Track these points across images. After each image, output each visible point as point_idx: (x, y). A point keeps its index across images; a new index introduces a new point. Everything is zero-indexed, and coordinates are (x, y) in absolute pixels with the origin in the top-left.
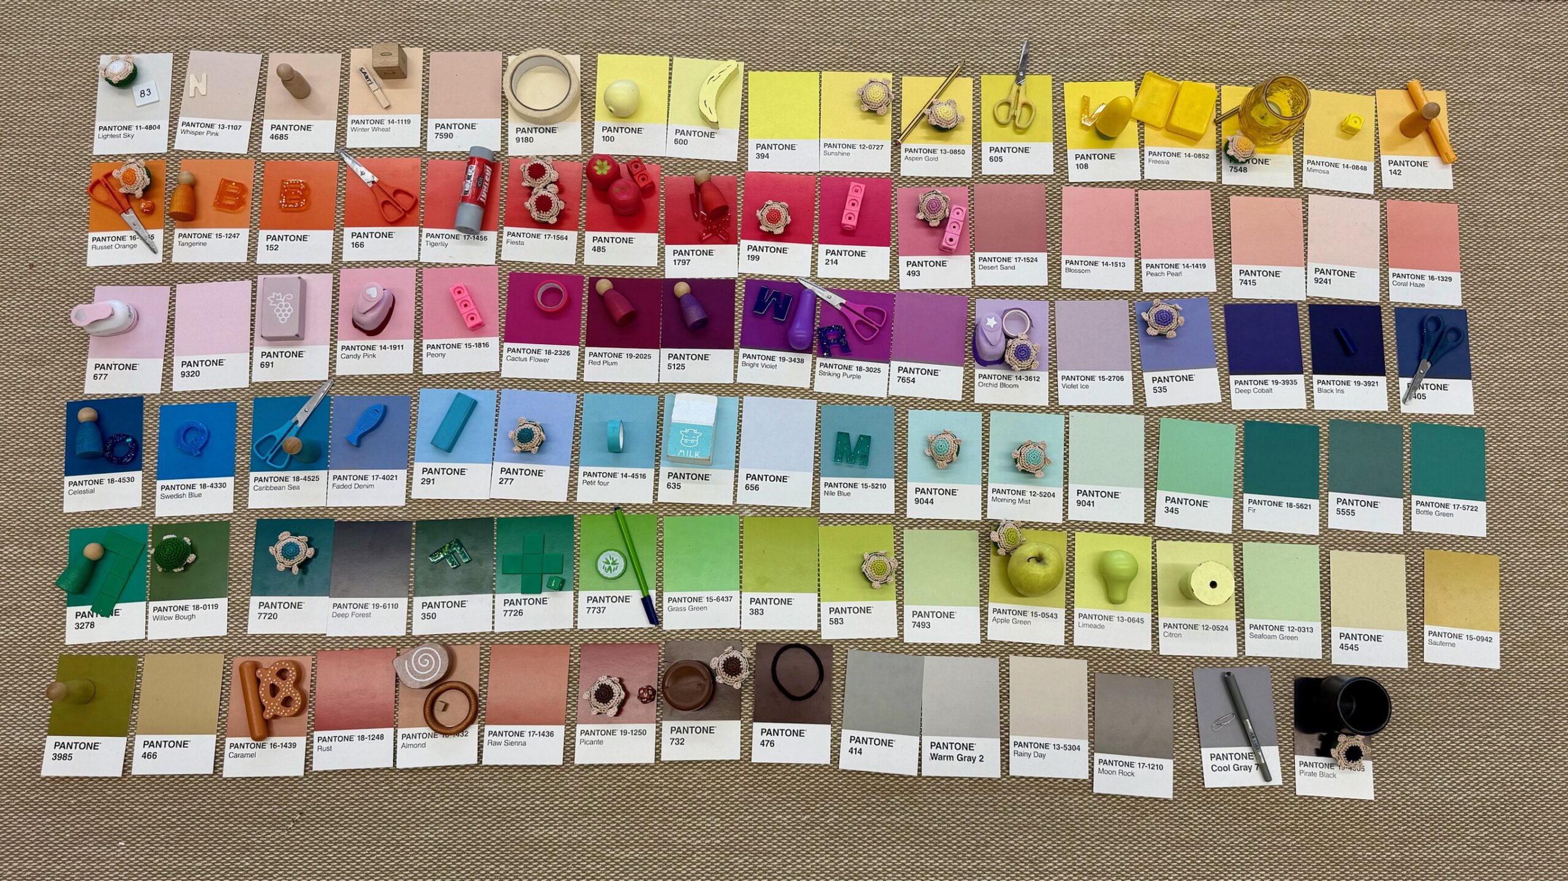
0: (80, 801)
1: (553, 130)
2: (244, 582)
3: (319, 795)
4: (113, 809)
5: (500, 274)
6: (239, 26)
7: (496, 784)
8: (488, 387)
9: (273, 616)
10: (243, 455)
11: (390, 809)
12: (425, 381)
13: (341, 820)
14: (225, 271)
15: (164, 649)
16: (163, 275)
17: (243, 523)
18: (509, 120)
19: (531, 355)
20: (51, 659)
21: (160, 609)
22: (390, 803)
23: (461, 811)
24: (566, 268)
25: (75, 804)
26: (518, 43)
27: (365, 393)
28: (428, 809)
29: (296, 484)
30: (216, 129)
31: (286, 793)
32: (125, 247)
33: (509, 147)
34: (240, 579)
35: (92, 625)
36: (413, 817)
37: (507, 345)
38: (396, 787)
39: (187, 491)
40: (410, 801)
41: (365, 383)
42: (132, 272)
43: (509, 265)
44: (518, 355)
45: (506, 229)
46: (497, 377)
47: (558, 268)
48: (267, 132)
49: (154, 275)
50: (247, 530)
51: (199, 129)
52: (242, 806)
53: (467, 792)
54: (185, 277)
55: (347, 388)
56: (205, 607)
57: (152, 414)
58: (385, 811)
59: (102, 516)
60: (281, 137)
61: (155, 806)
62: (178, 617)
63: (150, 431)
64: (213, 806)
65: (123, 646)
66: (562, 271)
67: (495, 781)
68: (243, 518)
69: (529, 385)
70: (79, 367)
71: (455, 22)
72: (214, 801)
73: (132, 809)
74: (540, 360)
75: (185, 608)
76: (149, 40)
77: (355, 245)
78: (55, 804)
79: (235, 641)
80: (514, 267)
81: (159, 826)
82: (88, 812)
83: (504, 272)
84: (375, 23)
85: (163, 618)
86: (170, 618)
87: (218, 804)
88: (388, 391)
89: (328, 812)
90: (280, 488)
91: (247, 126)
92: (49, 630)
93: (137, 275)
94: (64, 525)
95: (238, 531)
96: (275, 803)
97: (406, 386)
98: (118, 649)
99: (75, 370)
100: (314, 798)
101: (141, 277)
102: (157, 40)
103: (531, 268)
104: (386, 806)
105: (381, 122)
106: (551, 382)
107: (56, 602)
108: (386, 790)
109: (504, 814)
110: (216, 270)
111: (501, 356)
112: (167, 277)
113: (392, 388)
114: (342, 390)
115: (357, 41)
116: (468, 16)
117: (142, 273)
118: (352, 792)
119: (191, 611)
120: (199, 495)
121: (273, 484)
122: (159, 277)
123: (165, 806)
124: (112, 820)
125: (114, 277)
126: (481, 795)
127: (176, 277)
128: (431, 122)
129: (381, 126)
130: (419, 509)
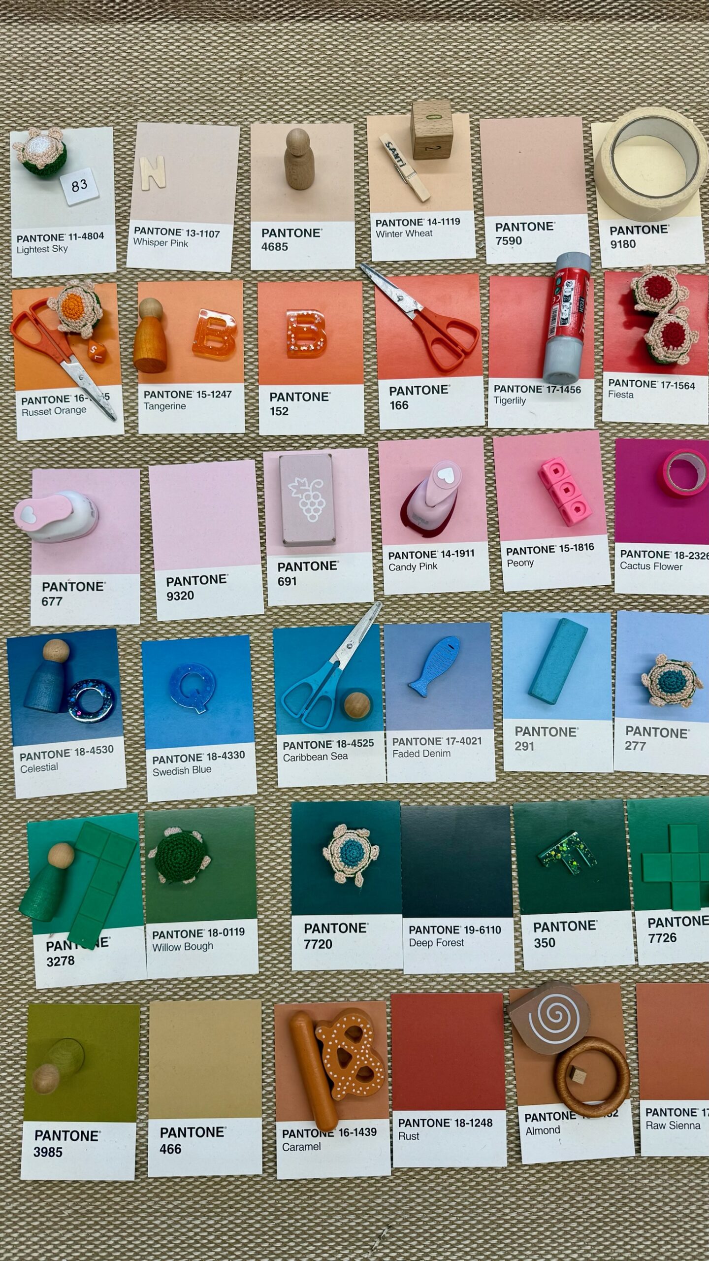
0: (76, 1212)
1: (662, 229)
2: (280, 894)
3: (412, 1200)
4: (123, 1223)
5: (601, 442)
6: (203, 85)
7: (659, 1182)
8: (596, 608)
9: (327, 944)
10: (264, 711)
11: (513, 1218)
12: (508, 602)
13: (446, 1234)
14: (215, 445)
15: (175, 994)
16: (127, 452)
17: (272, 808)
18: (600, 215)
19: (655, 560)
20: (17, 1010)
21: (162, 935)
22: (513, 1210)
23: (612, 1220)
24: (695, 431)
25: (70, 1216)
26: (602, 103)
27: (426, 619)
28: (566, 1217)
29: (341, 751)
30: (183, 237)
31: (365, 1197)
32: (69, 411)
33: (603, 254)
34: (274, 890)
35: (71, 960)
36: (547, 1229)
37: (620, 546)
38: (519, 1187)
39: (190, 765)
40: (540, 1206)
41: (425, 606)
42: (83, 449)
43: (614, 428)
44: (636, 560)
45: (608, 375)
46: (608, 593)
47: (683, 431)
48: (257, 240)
49: (115, 452)
50: (279, 819)
51: (159, 237)
52: (304, 1217)
53: (619, 1193)
54: (159, 455)
55: (401, 613)
56: (226, 932)
57: (130, 654)
58: (506, 1222)
59: (71, 802)
60: (278, 247)
61: (183, 1218)
62: (188, 947)
63: (129, 678)
64: (264, 1218)
65: (116, 991)
66: (689, 434)
67: (658, 1177)
68: (272, 801)
69: (655, 604)
70: (19, 587)
71: (511, 75)
72: (265, 1210)
73: (150, 1222)
74: (670, 567)
75: (198, 933)
76: (76, 109)
77: (396, 405)
78: (42, 1216)
79: (274, 981)
80: (620, 431)
81: (190, 1246)
82: (90, 1227)
83: (607, 438)
84: (397, 78)
85: (166, 948)
86: (178, 948)
87: (271, 1214)
88: (457, 616)
89: (426, 1223)
90: (321, 758)
91: (227, 231)
92: (10, 968)
93: (90, 452)
94: (18, 817)
95: (266, 819)
96: (351, 1213)
97: (482, 609)
98: (110, 994)
99: (13, 591)
100: (405, 1204)
101: (96, 456)
102: (88, 109)
103: (645, 431)
104: (507, 1215)
105: (418, 222)
106: (686, 600)
107: (17, 927)
108: (506, 1191)
109: (673, 1223)
110: (203, 445)
111: (613, 562)
112: (134, 455)
113: (463, 612)
114: (395, 616)
115: (373, 104)
116: (529, 66)
117: (96, 449)
118: (458, 1196)
119: (206, 938)
120: (208, 770)
121: (311, 752)
122: (121, 456)
123: (196, 1218)
124: (123, 1238)
125: (57, 455)
126: (639, 1197)
127: (146, 455)
128: (490, 222)
129: (418, 229)
130: (516, 786)
